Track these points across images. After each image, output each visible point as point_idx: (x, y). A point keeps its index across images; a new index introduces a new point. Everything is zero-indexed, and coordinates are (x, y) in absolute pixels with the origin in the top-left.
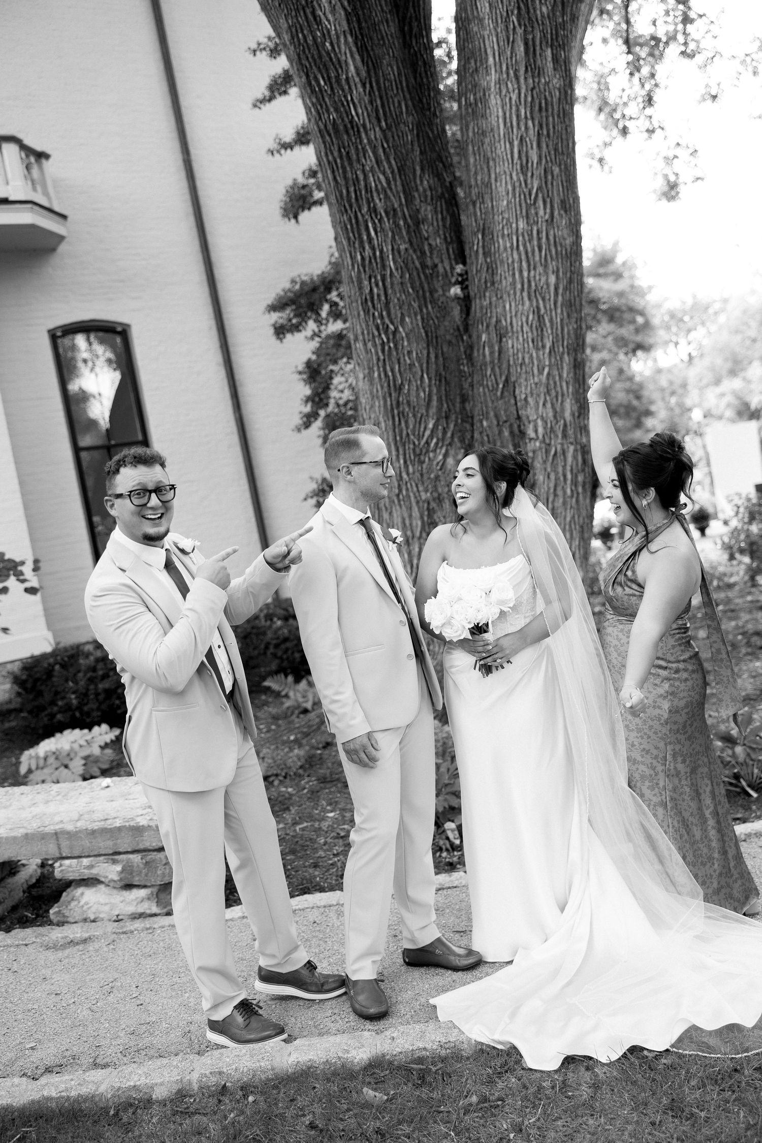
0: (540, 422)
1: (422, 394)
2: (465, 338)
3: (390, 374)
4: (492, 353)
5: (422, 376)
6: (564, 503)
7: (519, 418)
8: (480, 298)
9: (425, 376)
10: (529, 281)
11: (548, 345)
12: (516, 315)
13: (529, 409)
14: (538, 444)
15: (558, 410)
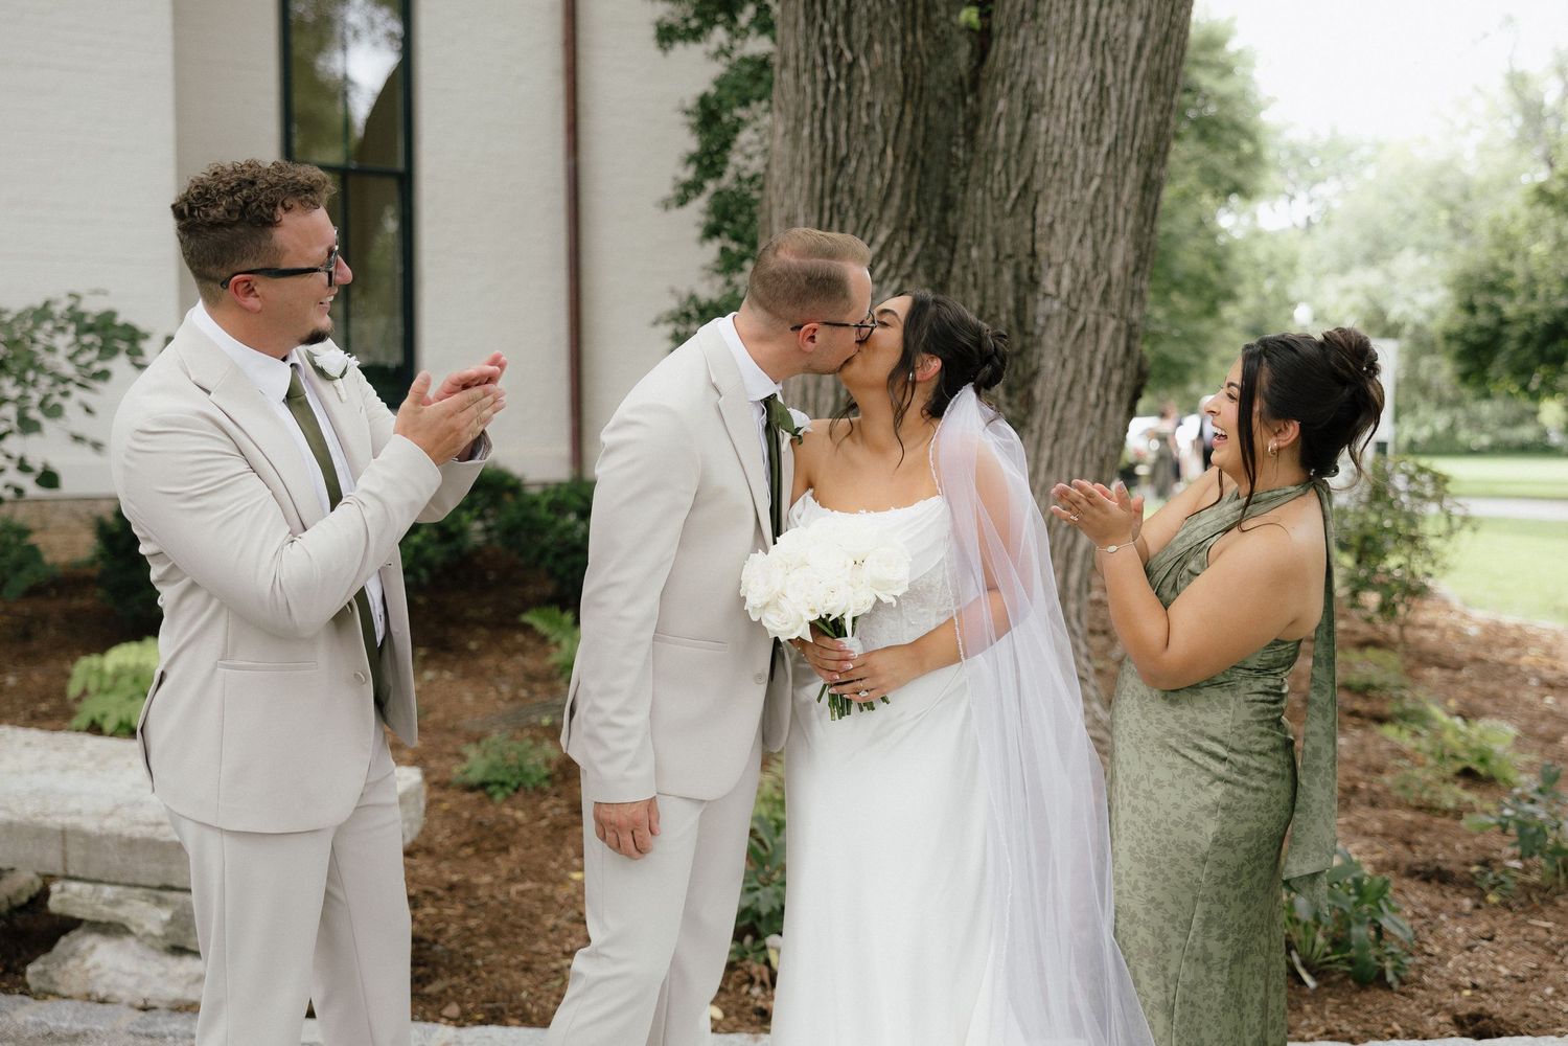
0: (1067, 270)
1: (877, 182)
2: (969, 100)
3: (830, 135)
4: (1009, 135)
5: (884, 151)
6: (1082, 414)
7: (1033, 254)
8: (1008, 36)
9: (889, 151)
10: (1097, 24)
11: (1108, 140)
12: (1063, 78)
13: (1053, 244)
14: (1056, 305)
15: (1103, 254)
